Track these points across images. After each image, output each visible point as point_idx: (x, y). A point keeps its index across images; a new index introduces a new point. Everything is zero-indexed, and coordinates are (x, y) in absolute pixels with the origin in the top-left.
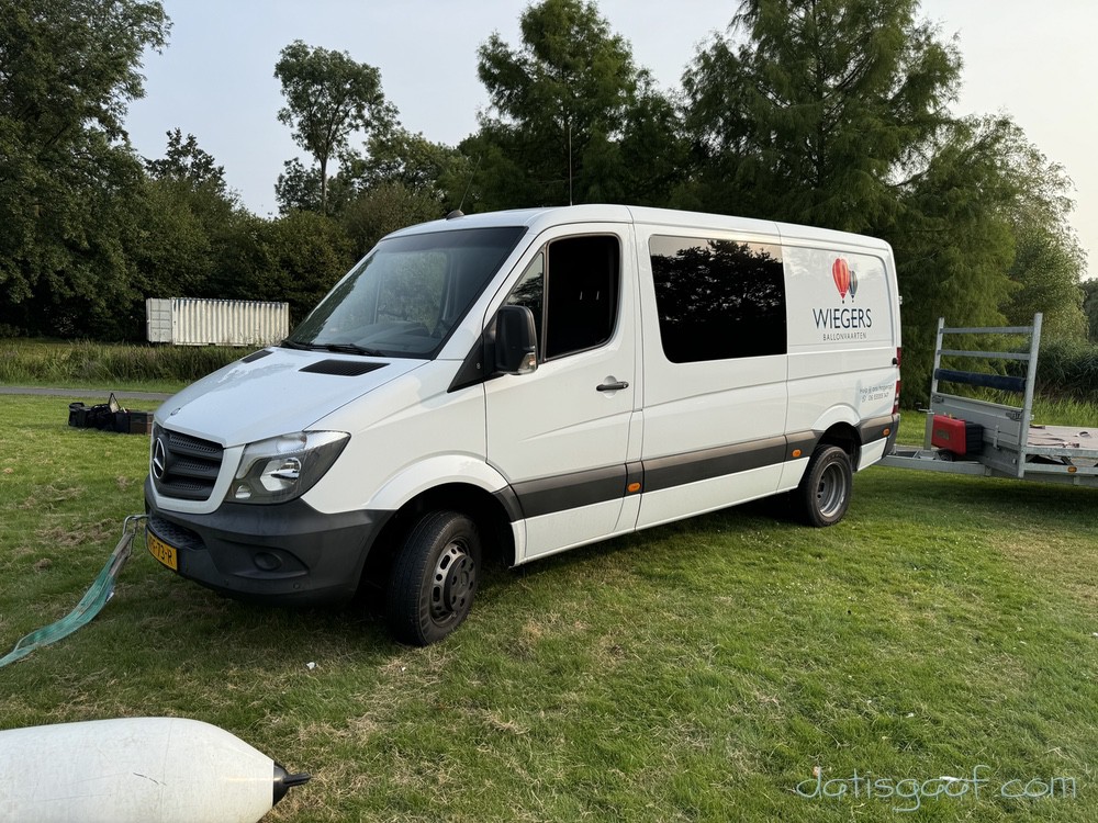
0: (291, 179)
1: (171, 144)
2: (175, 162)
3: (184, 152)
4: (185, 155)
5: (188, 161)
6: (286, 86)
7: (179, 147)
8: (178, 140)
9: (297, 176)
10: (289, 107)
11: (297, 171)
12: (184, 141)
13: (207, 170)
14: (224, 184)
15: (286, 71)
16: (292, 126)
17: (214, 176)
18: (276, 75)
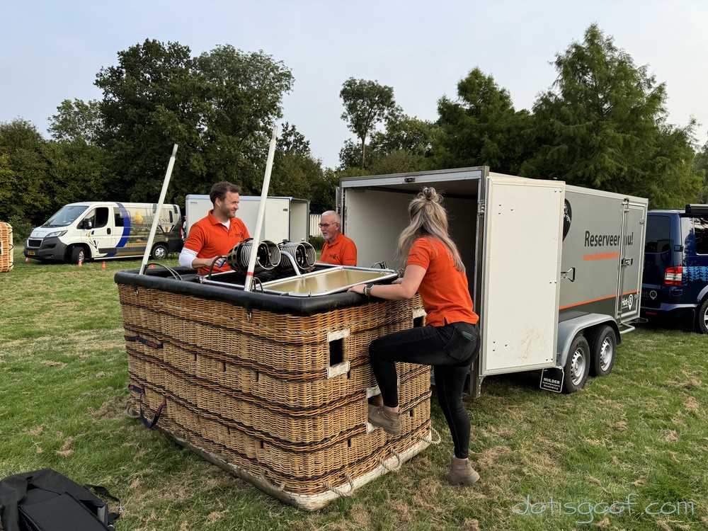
0: (347, 149)
1: (284, 130)
2: (285, 139)
3: (290, 135)
4: (291, 136)
5: (291, 139)
6: (345, 102)
7: (287, 131)
8: (287, 128)
9: (350, 148)
10: (347, 112)
11: (350, 145)
12: (290, 128)
13: (301, 143)
14: (309, 150)
15: (346, 94)
16: (348, 121)
17: (304, 146)
18: (341, 96)
